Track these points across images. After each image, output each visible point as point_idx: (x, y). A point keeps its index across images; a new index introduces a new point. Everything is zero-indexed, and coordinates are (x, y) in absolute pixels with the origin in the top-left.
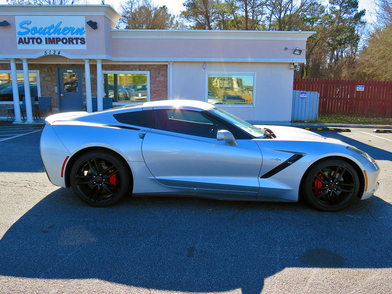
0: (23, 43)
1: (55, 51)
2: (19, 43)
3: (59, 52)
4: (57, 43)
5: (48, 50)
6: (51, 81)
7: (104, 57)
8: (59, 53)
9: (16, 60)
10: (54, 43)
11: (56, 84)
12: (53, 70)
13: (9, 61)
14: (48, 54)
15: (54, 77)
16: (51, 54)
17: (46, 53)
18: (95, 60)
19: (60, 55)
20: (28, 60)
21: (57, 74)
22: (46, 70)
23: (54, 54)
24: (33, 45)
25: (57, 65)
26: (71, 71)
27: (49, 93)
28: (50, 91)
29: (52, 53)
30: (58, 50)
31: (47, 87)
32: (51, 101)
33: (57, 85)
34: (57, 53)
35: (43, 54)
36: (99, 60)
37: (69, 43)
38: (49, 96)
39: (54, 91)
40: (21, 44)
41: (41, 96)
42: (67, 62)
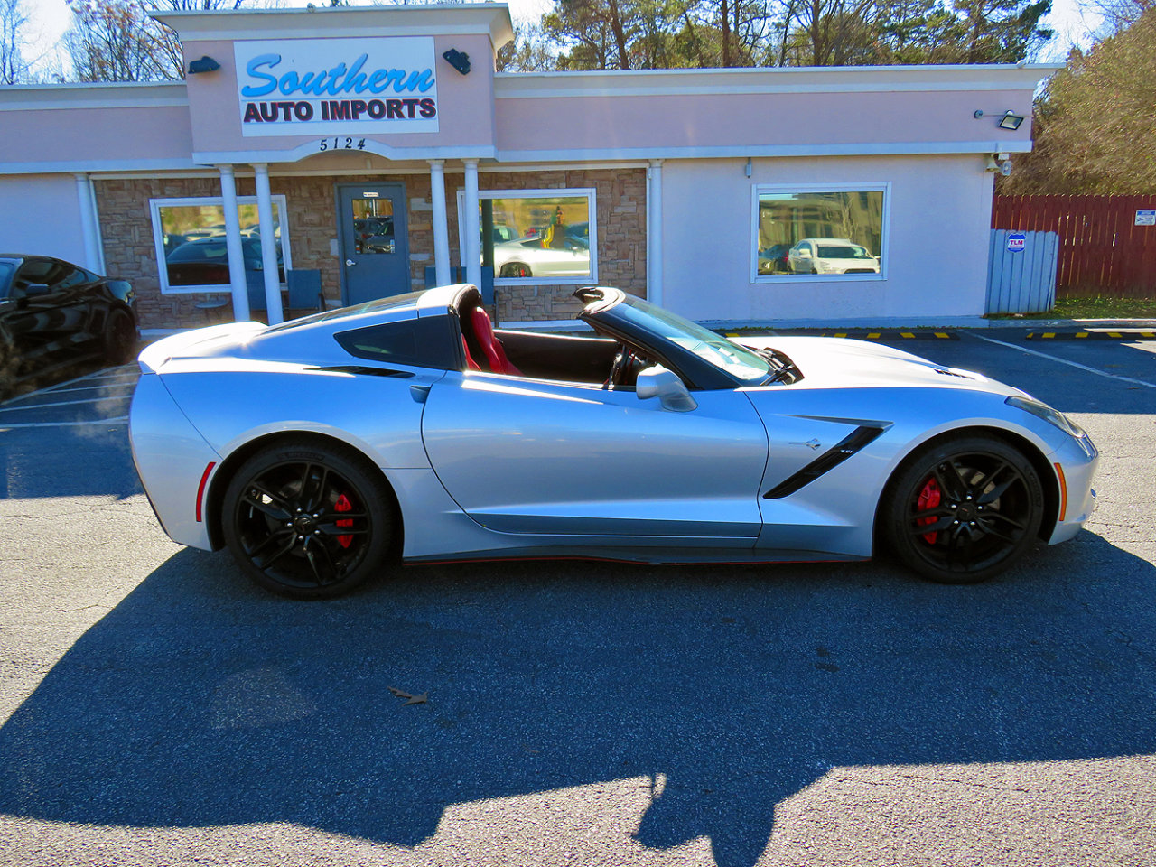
0: (259, 120)
1: (349, 140)
2: (247, 119)
3: (362, 141)
4: (356, 117)
5: (331, 137)
6: (320, 225)
7: (488, 152)
8: (361, 145)
9: (237, 167)
10: (348, 118)
11: (333, 232)
12: (325, 194)
13: (217, 171)
14: (330, 147)
15: (327, 214)
16: (338, 148)
17: (323, 147)
18: (459, 162)
19: (364, 149)
20: (271, 166)
21: (337, 205)
22: (305, 194)
23: (347, 147)
24: (288, 124)
25: (336, 178)
26: (375, 195)
27: (314, 257)
28: (319, 253)
29: (342, 145)
30: (357, 136)
31: (309, 241)
32: (321, 280)
33: (337, 235)
34: (354, 146)
35: (315, 149)
36: (472, 162)
37: (388, 117)
38: (314, 267)
39: (328, 252)
40: (253, 121)
41: (293, 266)
42: (366, 168)
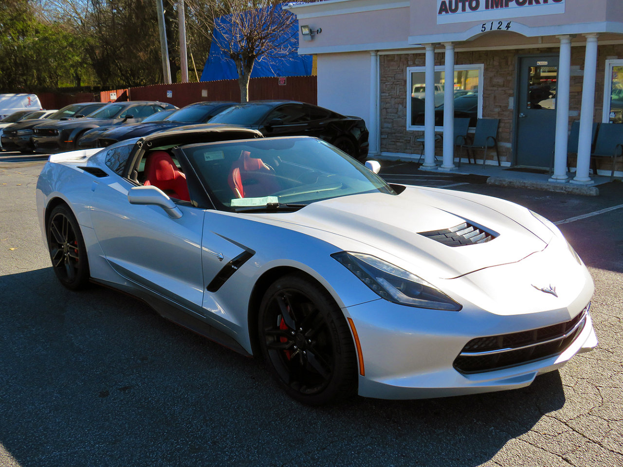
0: (447, 12)
1: (500, 23)
2: (440, 13)
3: (509, 24)
4: (507, 5)
5: (488, 21)
6: (503, 86)
7: (602, 27)
8: (508, 27)
9: (435, 45)
10: (502, 6)
11: (511, 92)
12: (509, 63)
13: (424, 48)
14: (488, 29)
15: (509, 78)
16: (493, 29)
17: (483, 29)
19: (510, 29)
20: (456, 44)
21: (516, 71)
22: (496, 63)
23: (498, 28)
26: (546, 63)
27: (497, 110)
28: (500, 106)
29: (495, 28)
30: (506, 20)
31: (495, 97)
32: (499, 128)
33: (513, 94)
34: (503, 28)
35: (478, 31)
36: (590, 36)
37: (529, 4)
38: (497, 117)
39: (507, 107)
40: (444, 13)
41: (483, 116)
42: (537, 43)
